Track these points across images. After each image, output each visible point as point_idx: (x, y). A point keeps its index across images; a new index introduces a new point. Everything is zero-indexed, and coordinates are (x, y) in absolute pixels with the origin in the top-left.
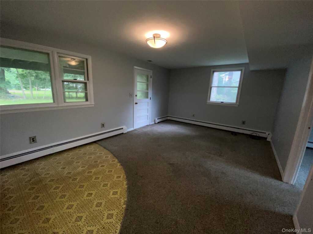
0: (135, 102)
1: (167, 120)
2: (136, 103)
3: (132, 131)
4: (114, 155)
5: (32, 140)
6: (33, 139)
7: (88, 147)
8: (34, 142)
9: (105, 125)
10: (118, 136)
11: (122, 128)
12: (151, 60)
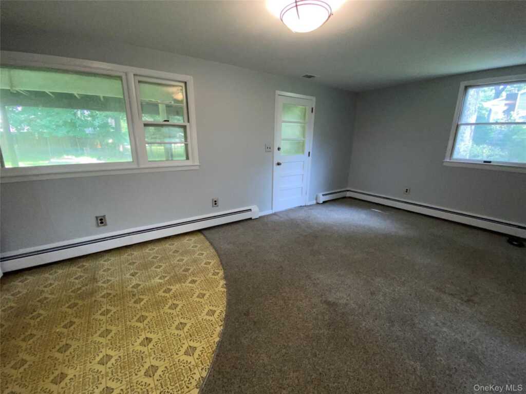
0: (276, 162)
1: (344, 198)
2: (279, 164)
3: (267, 216)
4: (221, 261)
5: (99, 222)
6: (101, 220)
7: (186, 240)
8: (103, 224)
9: (219, 203)
10: (242, 223)
11: (250, 210)
12: (313, 75)
